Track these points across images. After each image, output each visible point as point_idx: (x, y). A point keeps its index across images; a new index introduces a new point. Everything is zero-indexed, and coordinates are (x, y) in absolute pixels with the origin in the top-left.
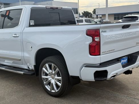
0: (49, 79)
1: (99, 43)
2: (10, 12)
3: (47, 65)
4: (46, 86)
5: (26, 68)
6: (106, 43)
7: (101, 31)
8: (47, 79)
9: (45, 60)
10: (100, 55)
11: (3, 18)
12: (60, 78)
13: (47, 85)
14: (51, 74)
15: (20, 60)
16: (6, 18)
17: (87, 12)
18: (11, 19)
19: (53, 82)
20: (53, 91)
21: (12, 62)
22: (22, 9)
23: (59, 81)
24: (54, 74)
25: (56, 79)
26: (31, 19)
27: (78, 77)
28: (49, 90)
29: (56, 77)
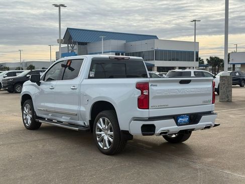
0: (103, 135)
1: (147, 97)
2: (71, 62)
3: (101, 120)
4: (99, 143)
5: (83, 124)
6: (155, 97)
7: (150, 84)
8: (101, 135)
9: (99, 114)
10: (148, 109)
11: (64, 68)
12: (112, 133)
13: (101, 142)
14: (104, 130)
15: (76, 115)
16: (67, 69)
17: (215, 57)
18: (72, 69)
19: (106, 138)
20: (105, 148)
21: (69, 118)
22: (83, 59)
23: (111, 136)
24: (107, 130)
25: (108, 135)
26: (91, 70)
27: (128, 131)
28: (102, 147)
29: (109, 132)
